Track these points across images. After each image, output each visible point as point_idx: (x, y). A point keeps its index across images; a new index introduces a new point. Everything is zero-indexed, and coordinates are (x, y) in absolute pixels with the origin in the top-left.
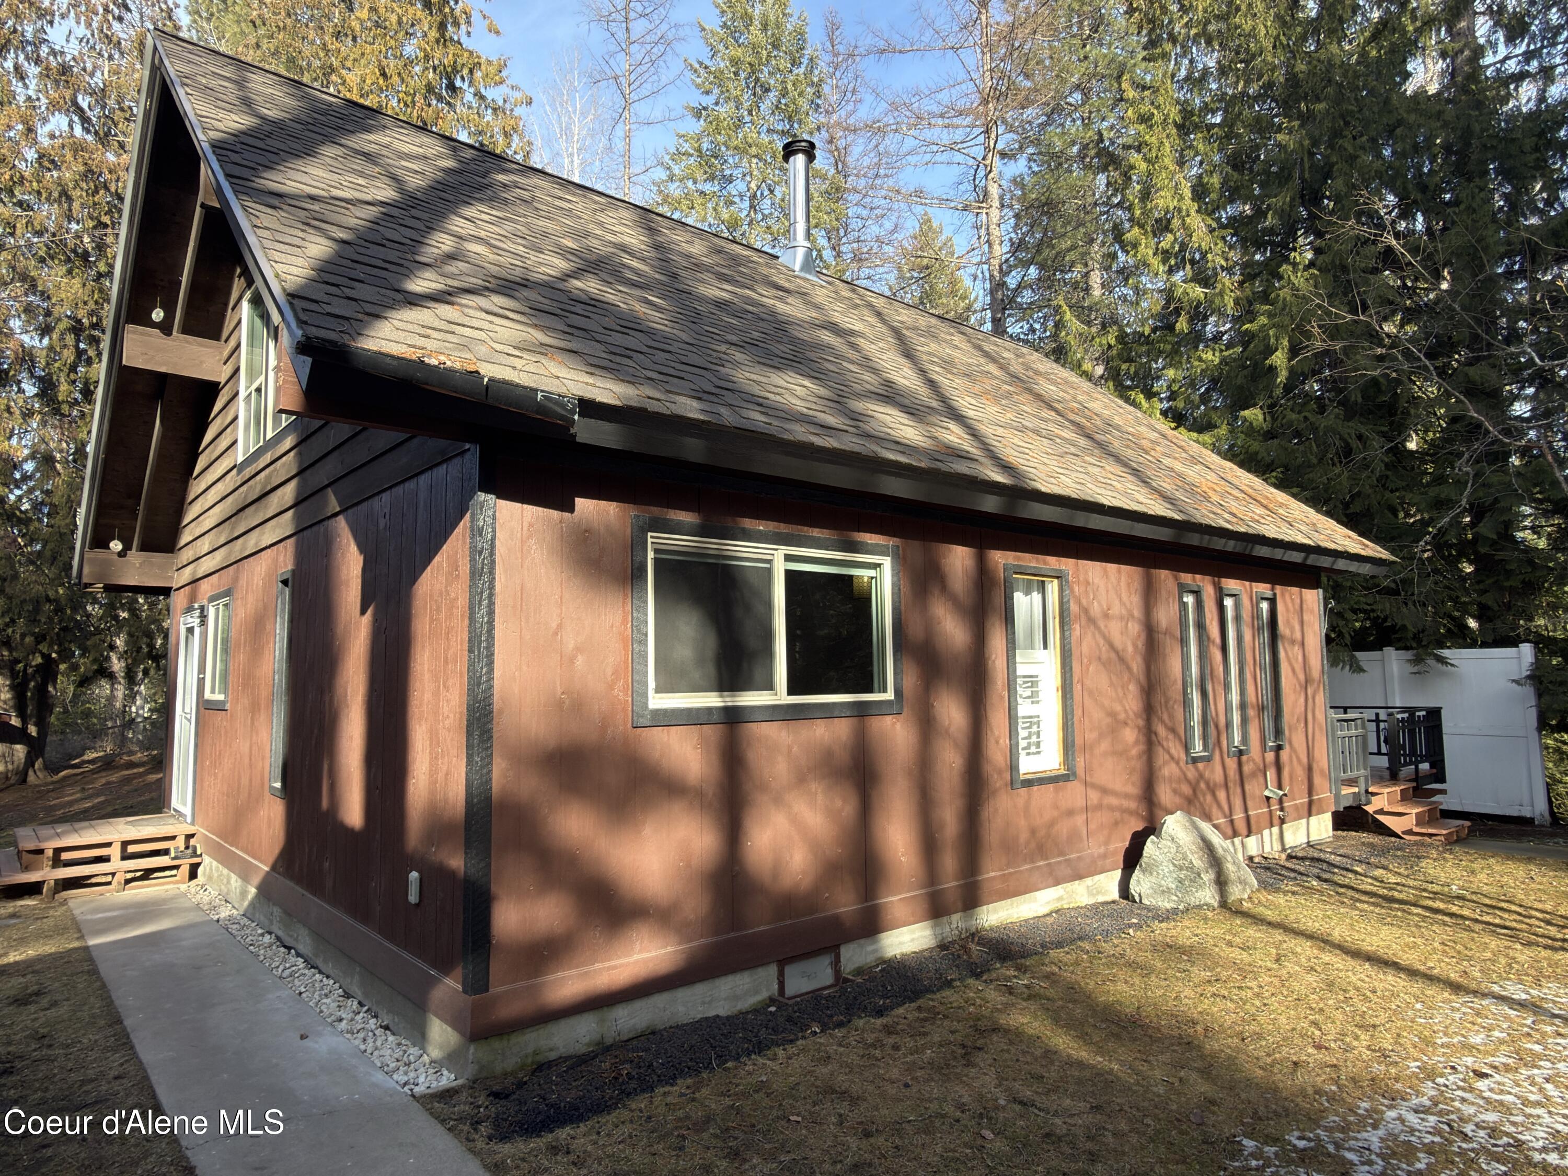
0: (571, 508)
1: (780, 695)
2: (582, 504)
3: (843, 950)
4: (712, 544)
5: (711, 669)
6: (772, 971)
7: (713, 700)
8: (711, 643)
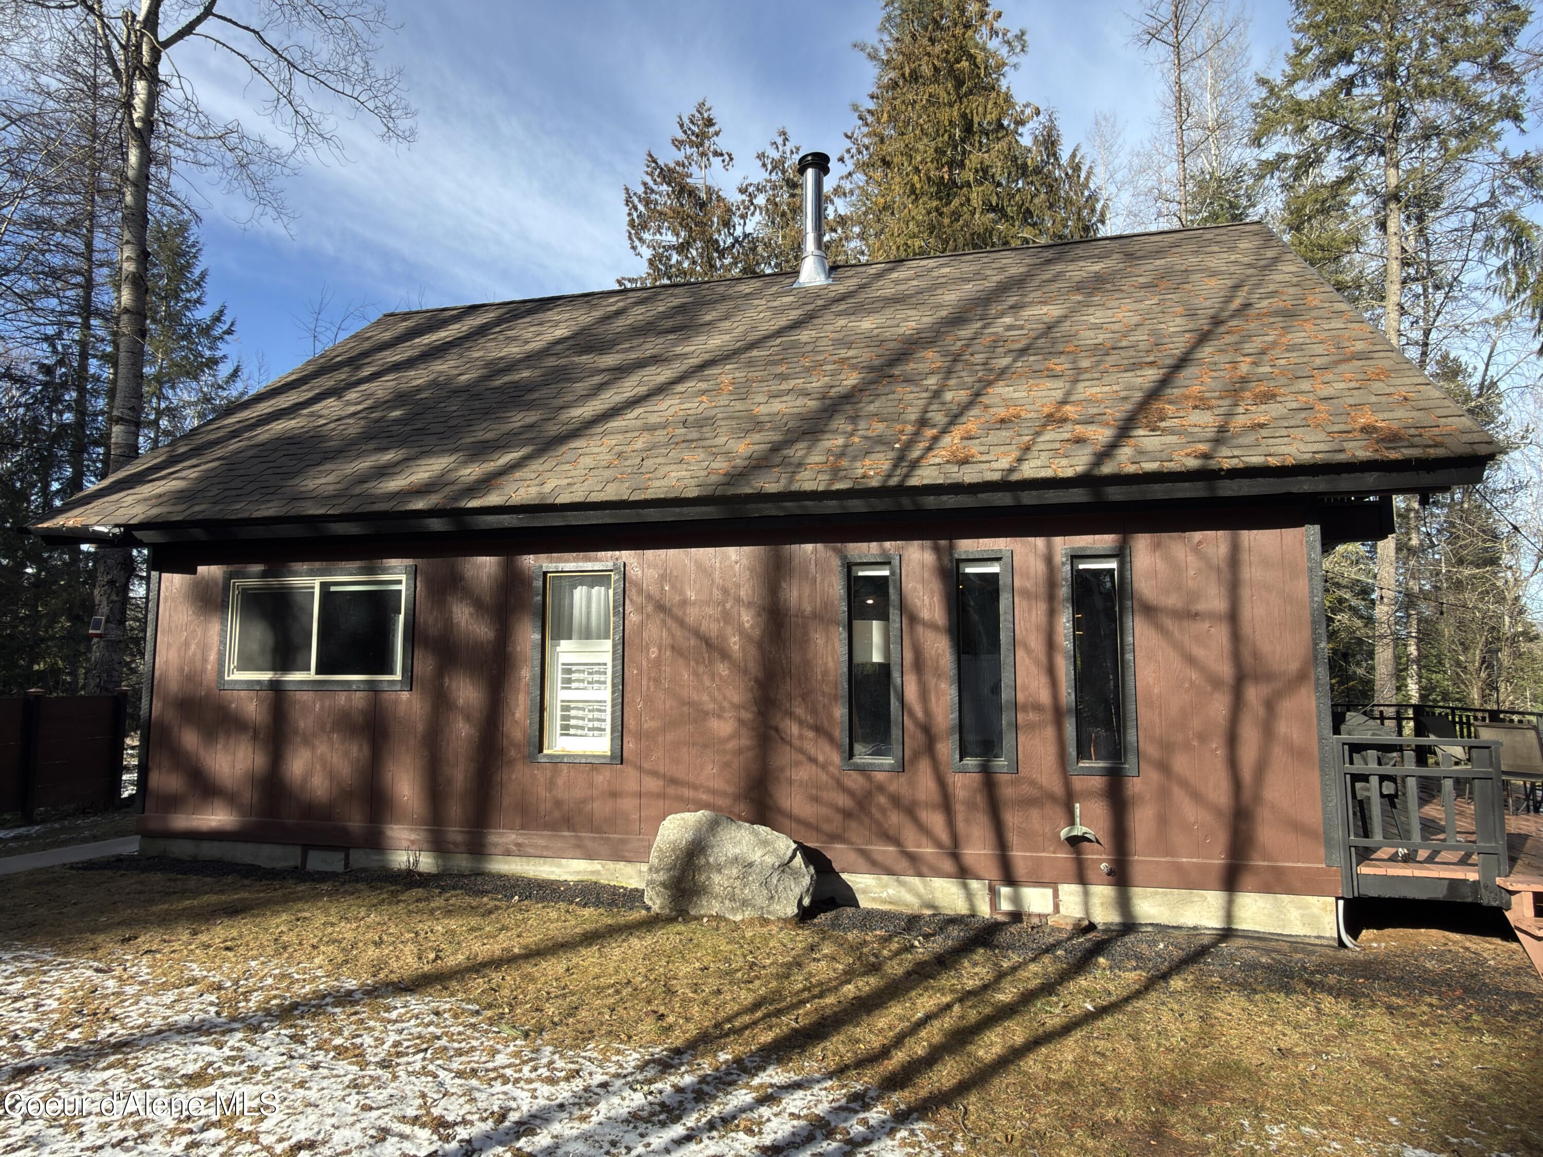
0: (194, 572)
1: (311, 675)
2: (201, 569)
3: (352, 851)
4: (273, 582)
5: (269, 657)
6: (298, 850)
7: (266, 676)
8: (270, 641)
